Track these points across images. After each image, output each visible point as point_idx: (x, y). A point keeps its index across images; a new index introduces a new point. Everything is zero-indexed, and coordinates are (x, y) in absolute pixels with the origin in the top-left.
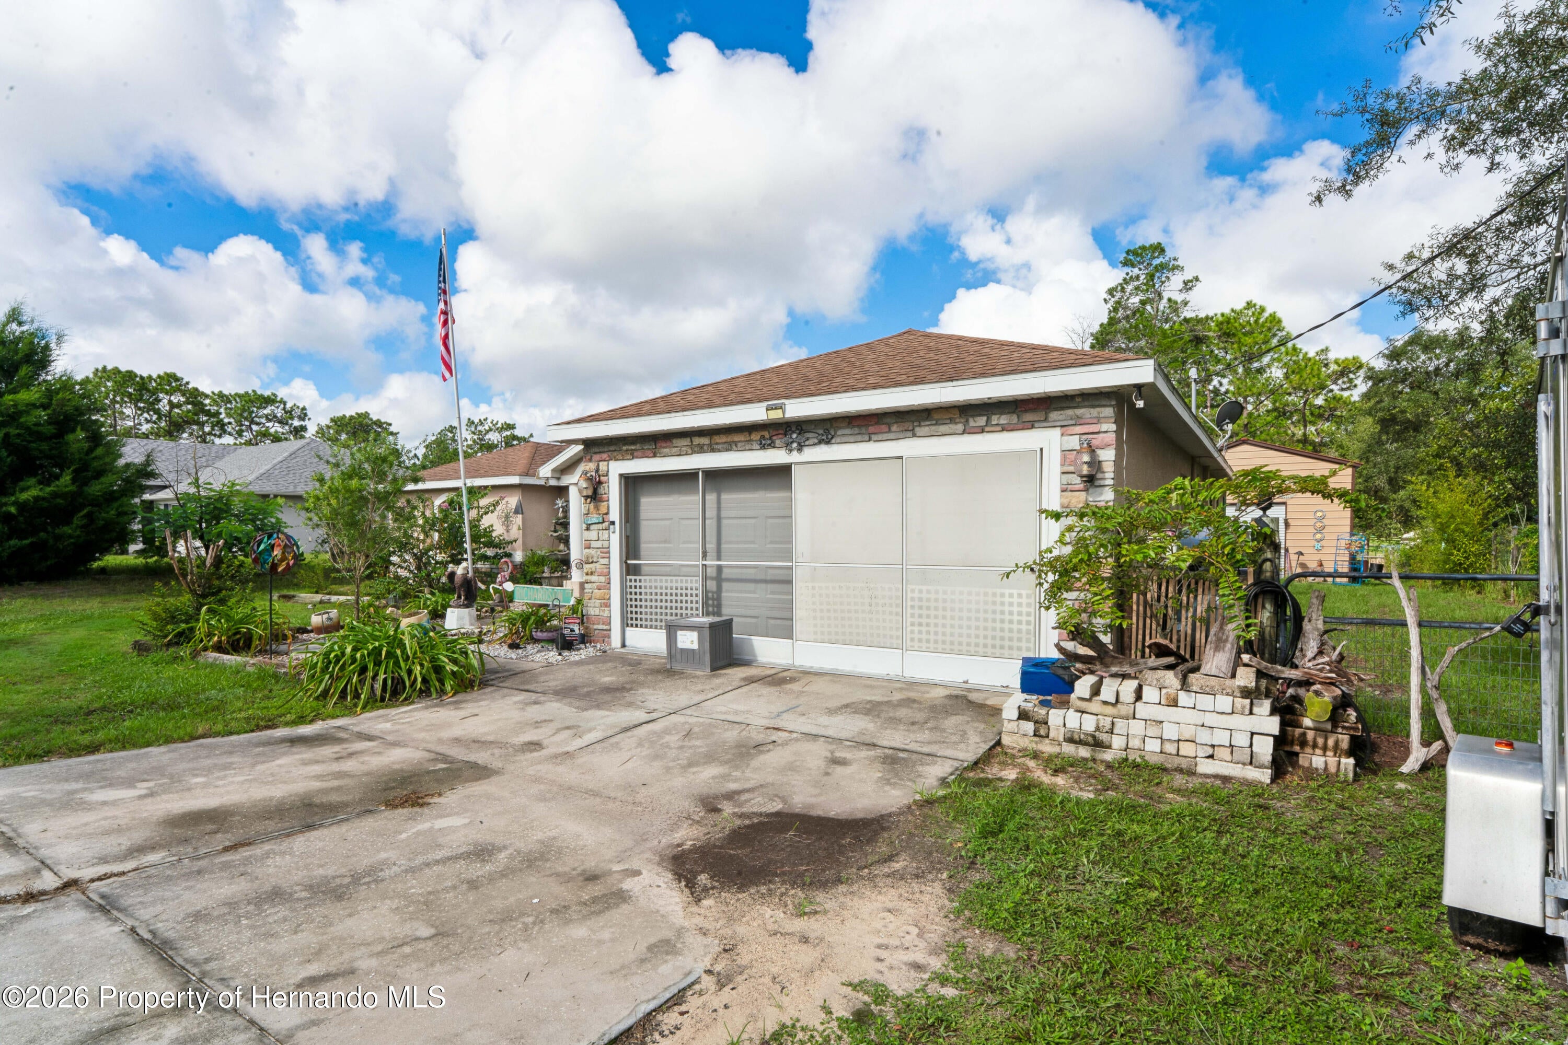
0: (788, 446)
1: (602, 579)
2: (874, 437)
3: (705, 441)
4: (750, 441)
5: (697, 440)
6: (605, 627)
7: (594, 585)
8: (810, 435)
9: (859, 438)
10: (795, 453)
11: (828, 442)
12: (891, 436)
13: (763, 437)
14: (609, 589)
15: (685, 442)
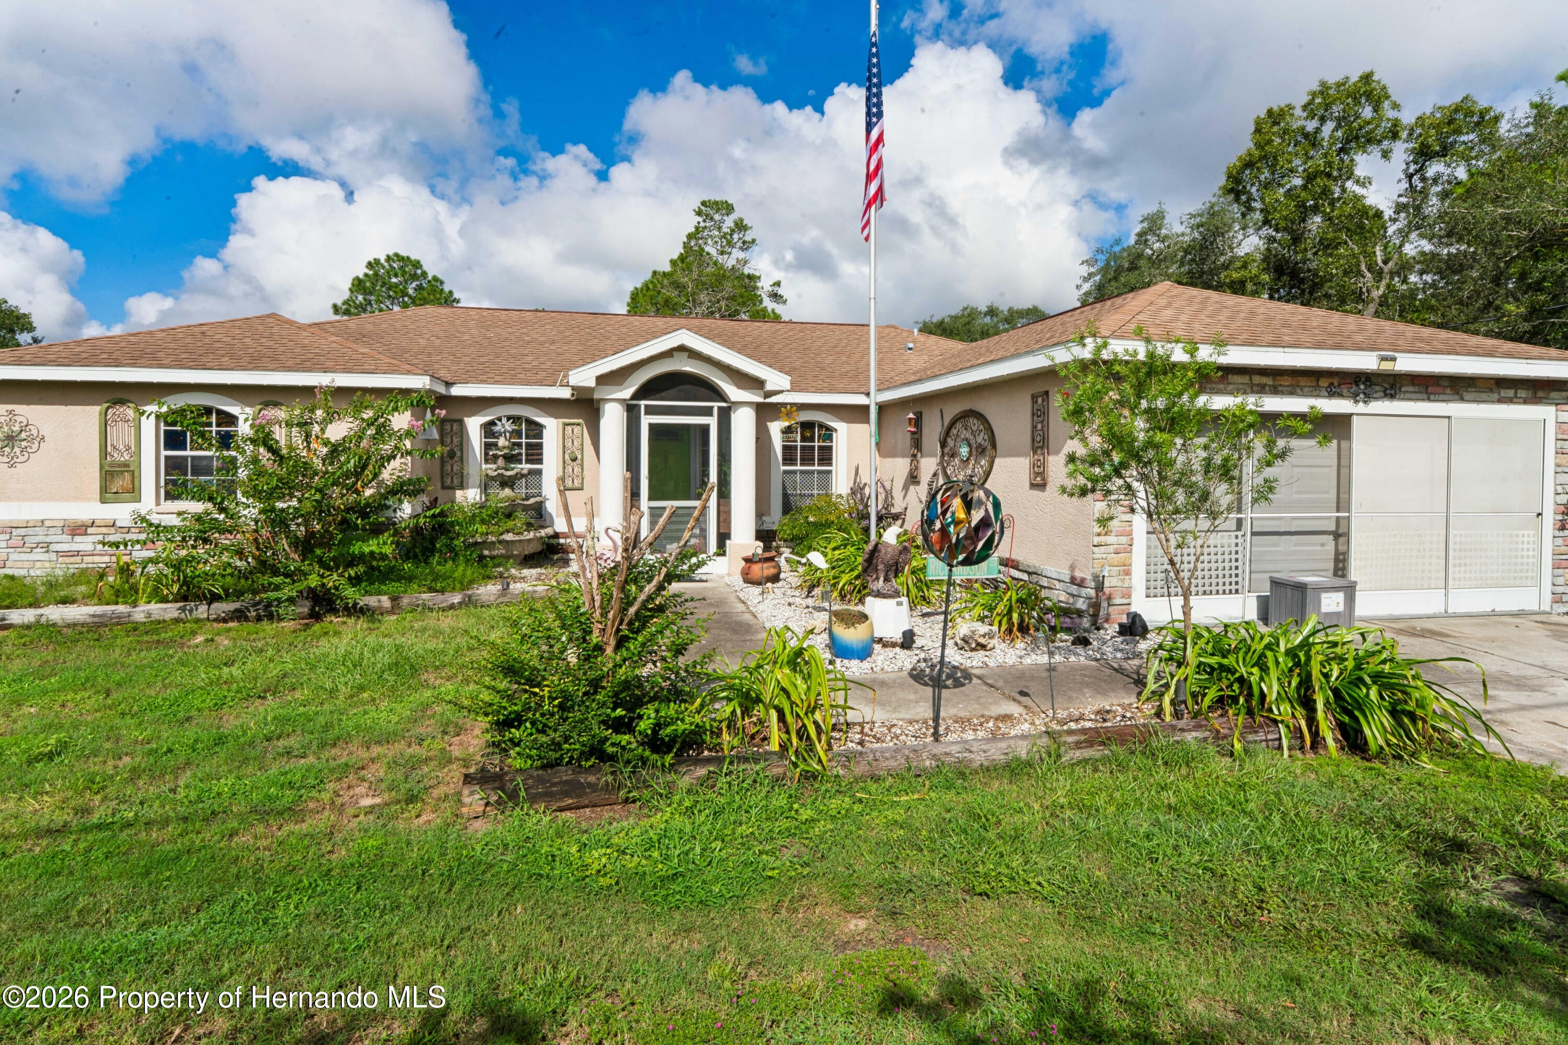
0: (1355, 397)
1: (1123, 540)
2: (1432, 397)
3: (1269, 381)
4: (1317, 387)
5: (1257, 379)
6: (1125, 601)
7: (1111, 549)
8: (1378, 388)
9: (1419, 396)
10: (1361, 404)
11: (1392, 397)
12: (1445, 397)
13: (1331, 384)
14: (1131, 552)
15: (1245, 379)
